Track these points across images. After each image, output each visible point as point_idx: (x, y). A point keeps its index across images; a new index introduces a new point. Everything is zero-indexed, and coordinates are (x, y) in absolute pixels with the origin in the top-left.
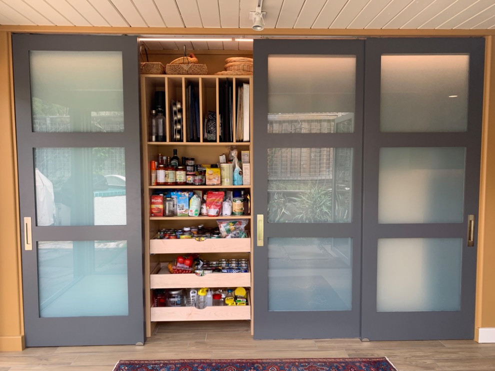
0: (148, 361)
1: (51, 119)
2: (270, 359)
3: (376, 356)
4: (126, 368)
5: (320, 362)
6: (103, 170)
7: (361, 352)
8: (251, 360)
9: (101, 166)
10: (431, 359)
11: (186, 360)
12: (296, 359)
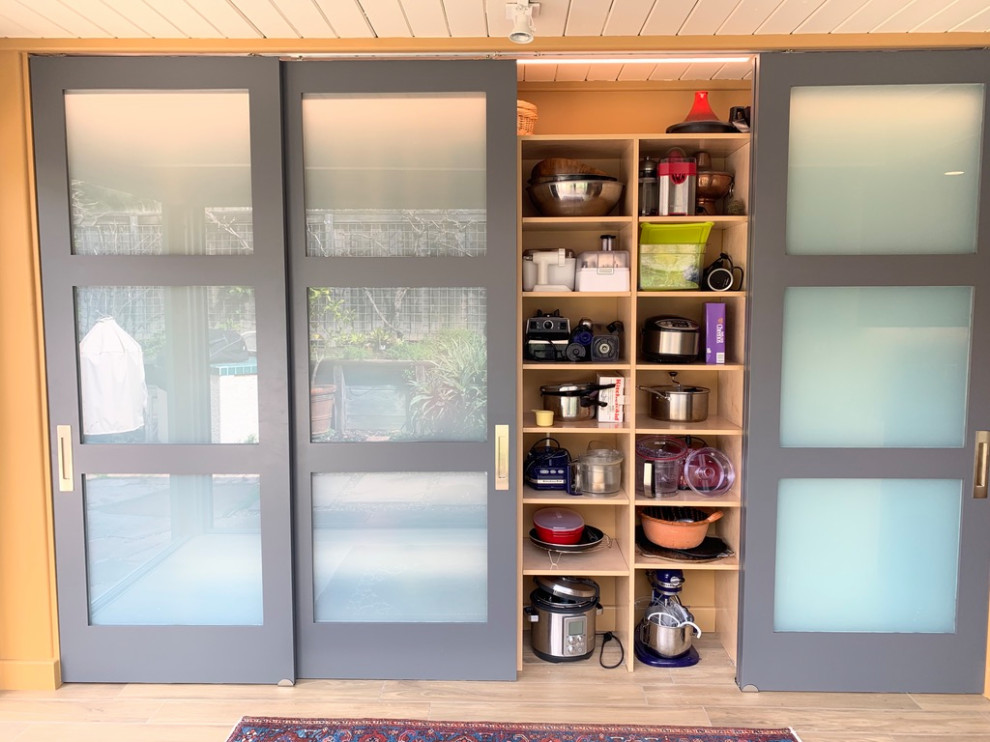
0: (299, 719)
1: (140, 218)
2: (546, 724)
3: (769, 725)
4: (255, 733)
5: (650, 735)
6: (242, 321)
7: (739, 715)
8: (507, 724)
9: (237, 312)
10: (887, 735)
11: (376, 720)
12: (600, 726)
